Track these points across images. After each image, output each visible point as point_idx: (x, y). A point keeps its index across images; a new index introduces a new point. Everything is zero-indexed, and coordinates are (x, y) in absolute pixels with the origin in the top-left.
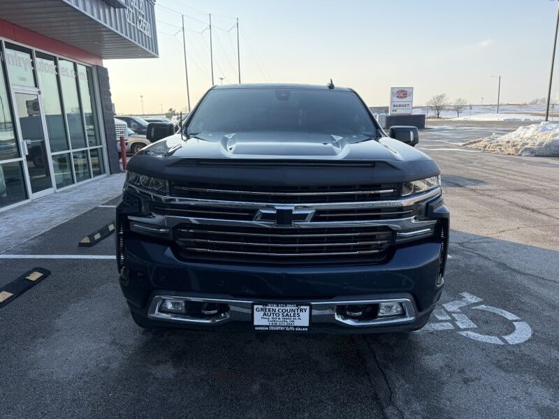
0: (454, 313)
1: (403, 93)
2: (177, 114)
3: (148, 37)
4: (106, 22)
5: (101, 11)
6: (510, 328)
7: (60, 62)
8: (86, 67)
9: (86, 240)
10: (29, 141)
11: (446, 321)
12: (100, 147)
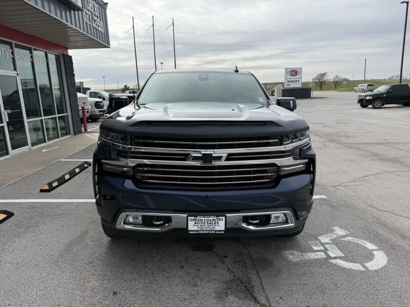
0: (327, 244)
1: (294, 72)
2: (131, 89)
3: (102, 33)
4: (67, 21)
5: (63, 13)
6: (369, 256)
7: (34, 52)
8: (55, 55)
9: (46, 187)
10: (10, 111)
11: (320, 251)
12: (67, 114)
